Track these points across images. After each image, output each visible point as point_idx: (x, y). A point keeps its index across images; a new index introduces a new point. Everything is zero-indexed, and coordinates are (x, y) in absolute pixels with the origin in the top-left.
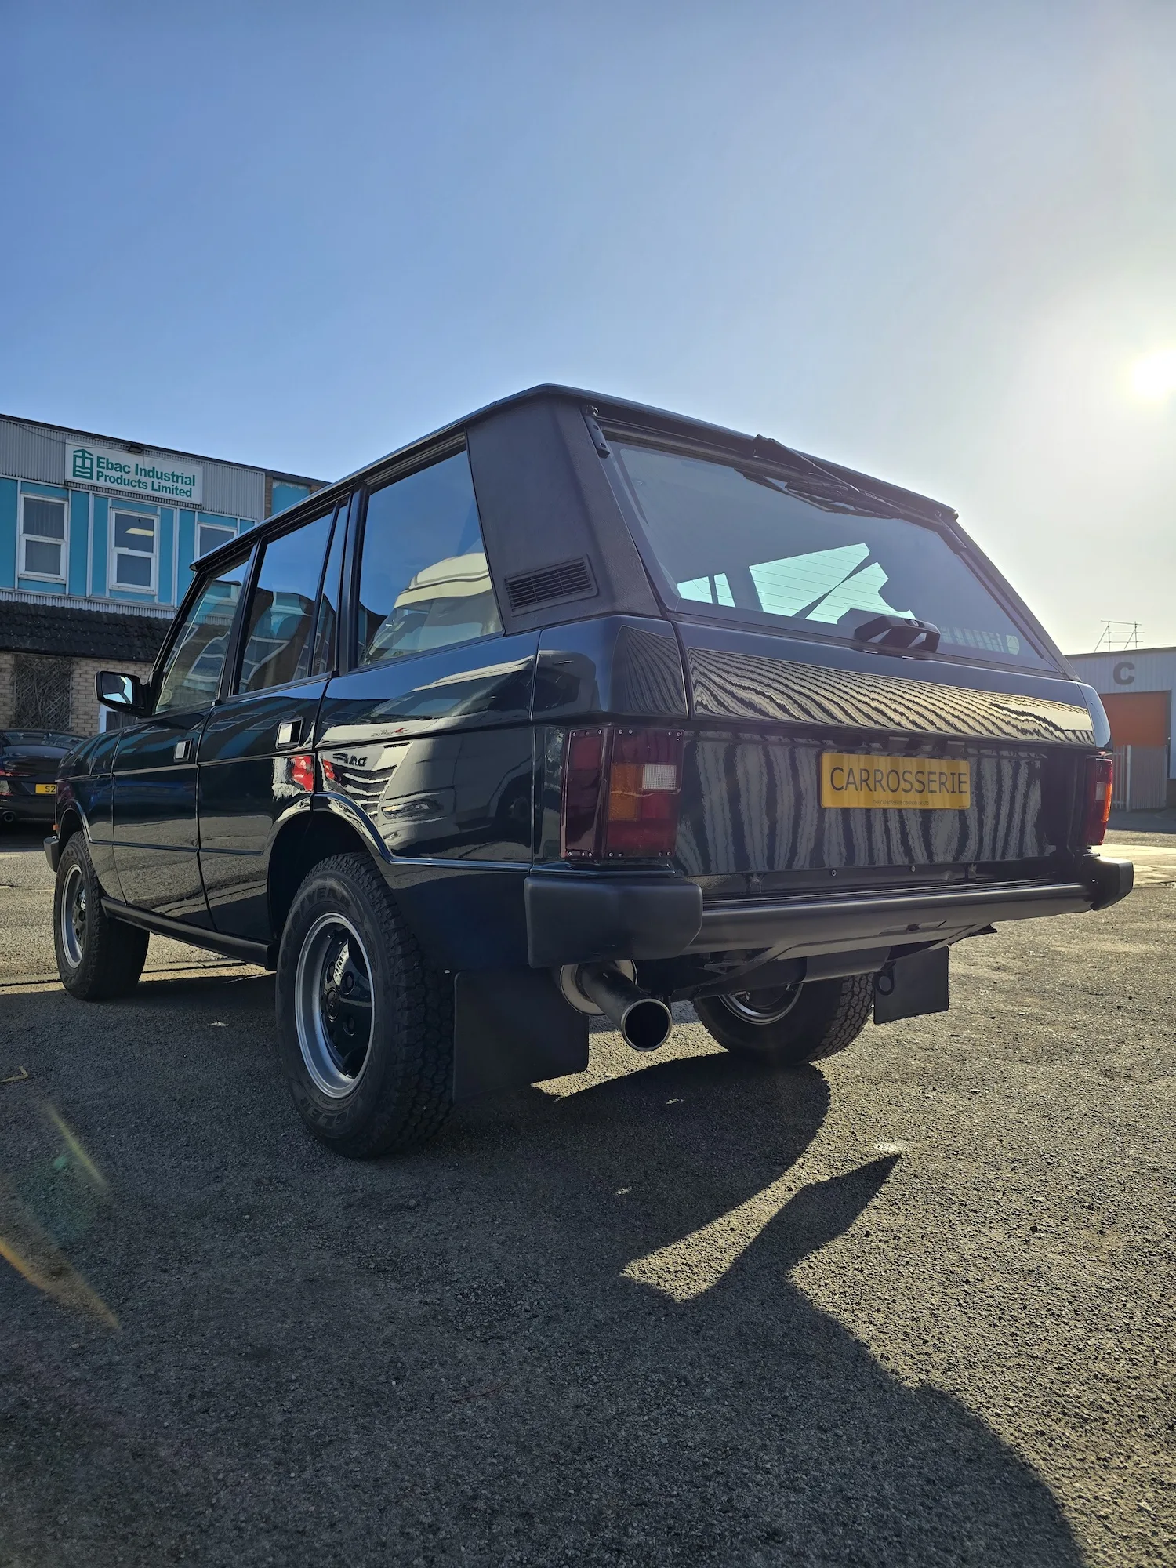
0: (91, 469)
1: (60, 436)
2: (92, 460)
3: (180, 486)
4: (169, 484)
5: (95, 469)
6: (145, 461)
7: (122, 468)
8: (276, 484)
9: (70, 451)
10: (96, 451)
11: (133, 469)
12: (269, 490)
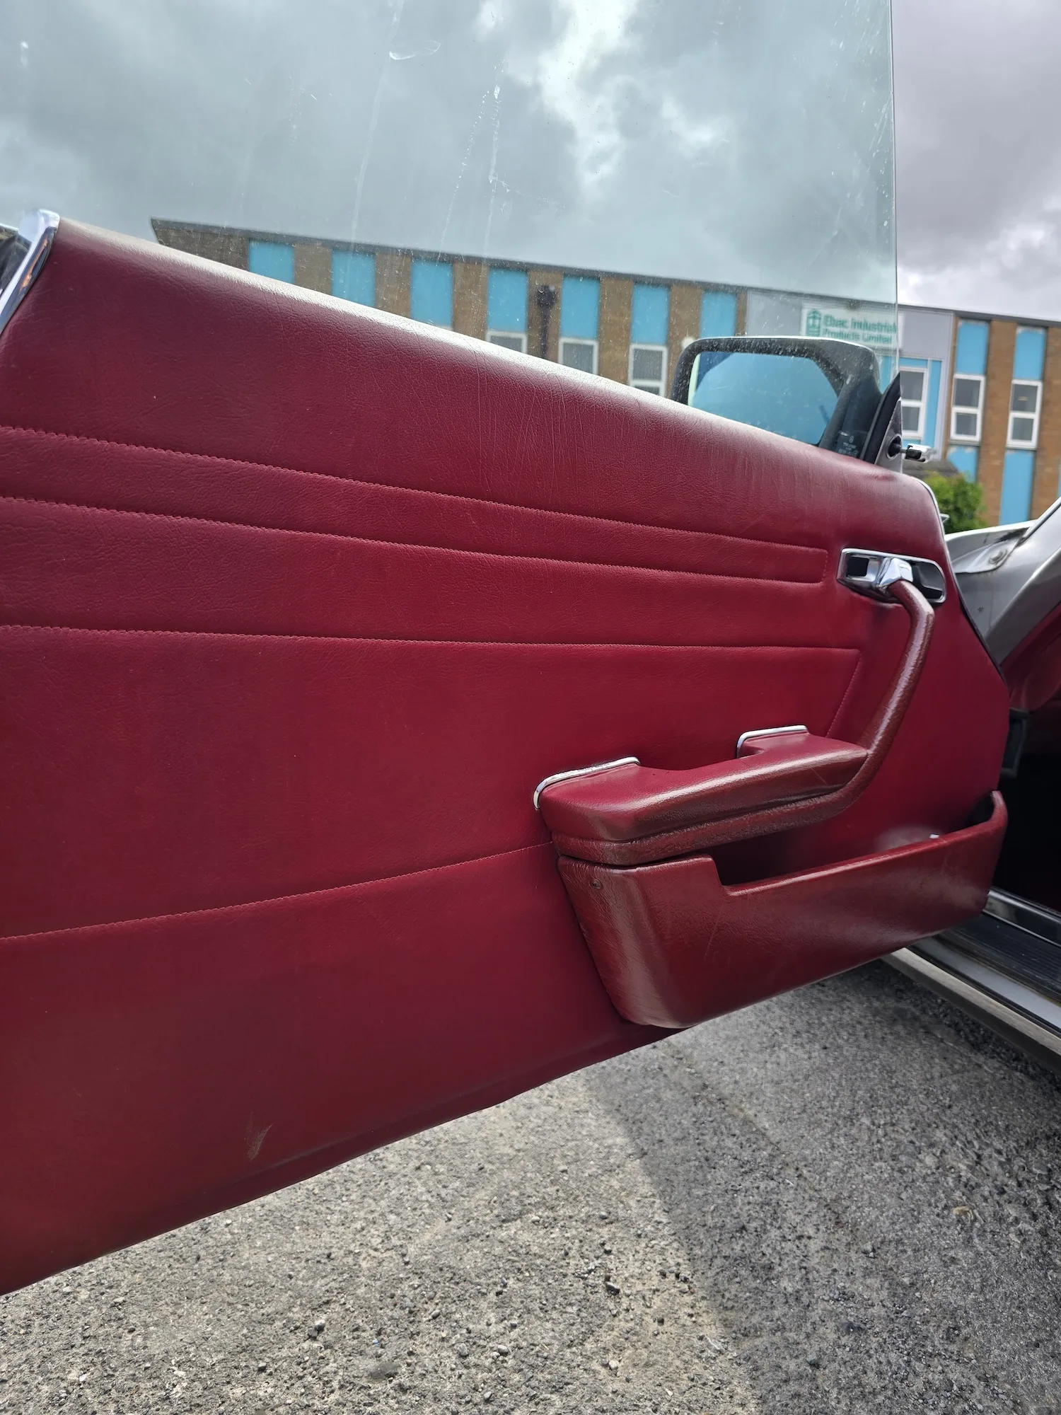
0: (819, 327)
1: (797, 300)
2: (820, 319)
3: (885, 334)
4: (876, 333)
5: (823, 327)
6: (860, 315)
7: (842, 323)
8: (961, 323)
9: (805, 312)
10: (825, 310)
11: (849, 324)
12: (956, 331)
